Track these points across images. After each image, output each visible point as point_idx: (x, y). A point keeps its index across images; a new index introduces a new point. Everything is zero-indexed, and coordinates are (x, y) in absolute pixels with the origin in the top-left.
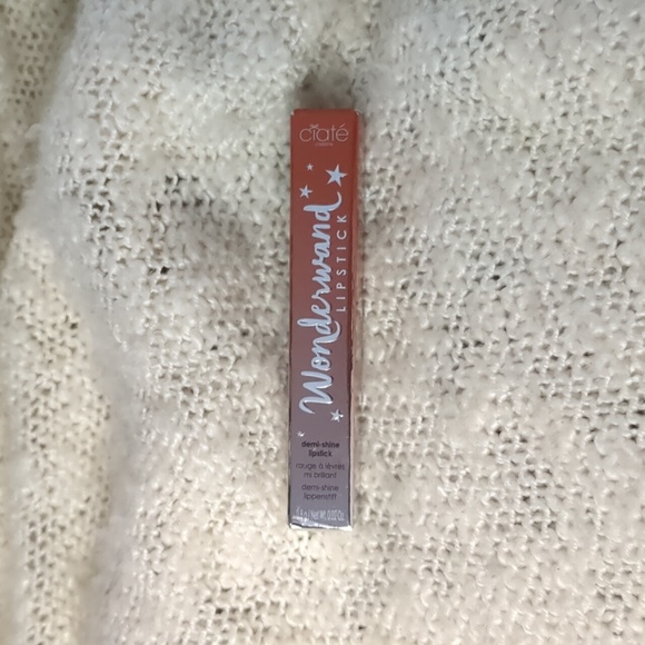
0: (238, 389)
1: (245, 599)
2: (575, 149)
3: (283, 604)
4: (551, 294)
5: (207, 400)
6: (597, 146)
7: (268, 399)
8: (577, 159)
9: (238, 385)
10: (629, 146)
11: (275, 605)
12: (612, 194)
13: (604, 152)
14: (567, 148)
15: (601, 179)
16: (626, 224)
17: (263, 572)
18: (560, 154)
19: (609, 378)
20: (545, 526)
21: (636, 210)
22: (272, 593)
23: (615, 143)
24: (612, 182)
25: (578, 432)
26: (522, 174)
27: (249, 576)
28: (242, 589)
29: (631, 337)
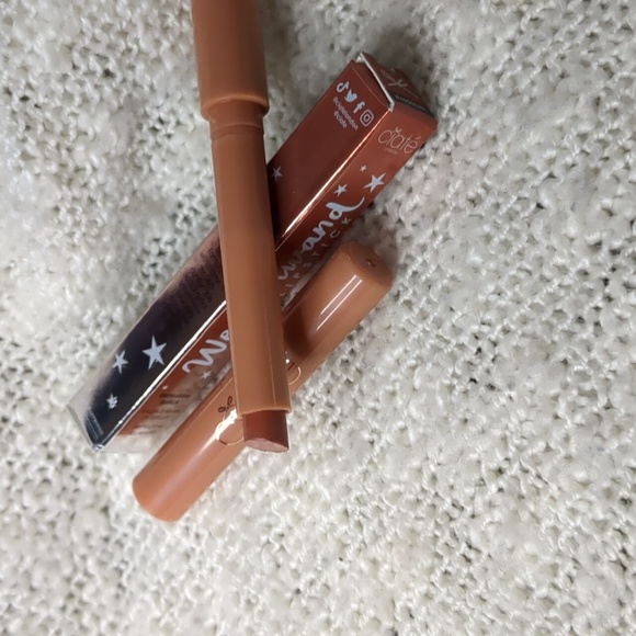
0: (71, 139)
1: (13, 357)
2: (567, 45)
3: (52, 378)
4: (457, 194)
5: (32, 141)
6: (591, 55)
7: (104, 161)
8: (563, 58)
9: (72, 134)
10: (625, 74)
11: (44, 377)
12: (575, 118)
13: (595, 66)
14: (561, 39)
15: (574, 97)
16: (569, 160)
17: (47, 338)
18: (550, 42)
19: (460, 314)
20: (330, 421)
21: (588, 150)
22: (46, 363)
23: (612, 62)
24: (582, 106)
25: (406, 351)
26: (500, 41)
27: (29, 337)
28: (16, 345)
29: (502, 283)
